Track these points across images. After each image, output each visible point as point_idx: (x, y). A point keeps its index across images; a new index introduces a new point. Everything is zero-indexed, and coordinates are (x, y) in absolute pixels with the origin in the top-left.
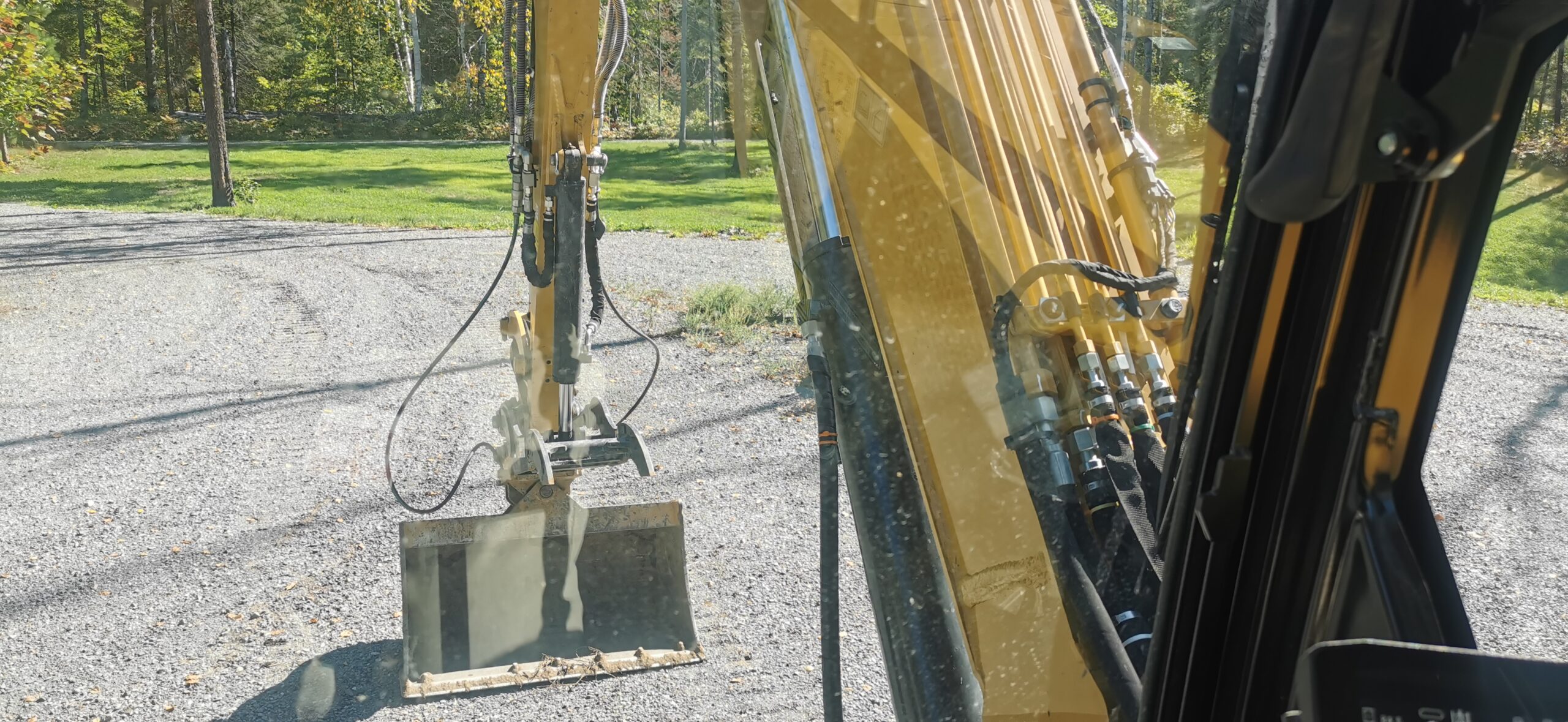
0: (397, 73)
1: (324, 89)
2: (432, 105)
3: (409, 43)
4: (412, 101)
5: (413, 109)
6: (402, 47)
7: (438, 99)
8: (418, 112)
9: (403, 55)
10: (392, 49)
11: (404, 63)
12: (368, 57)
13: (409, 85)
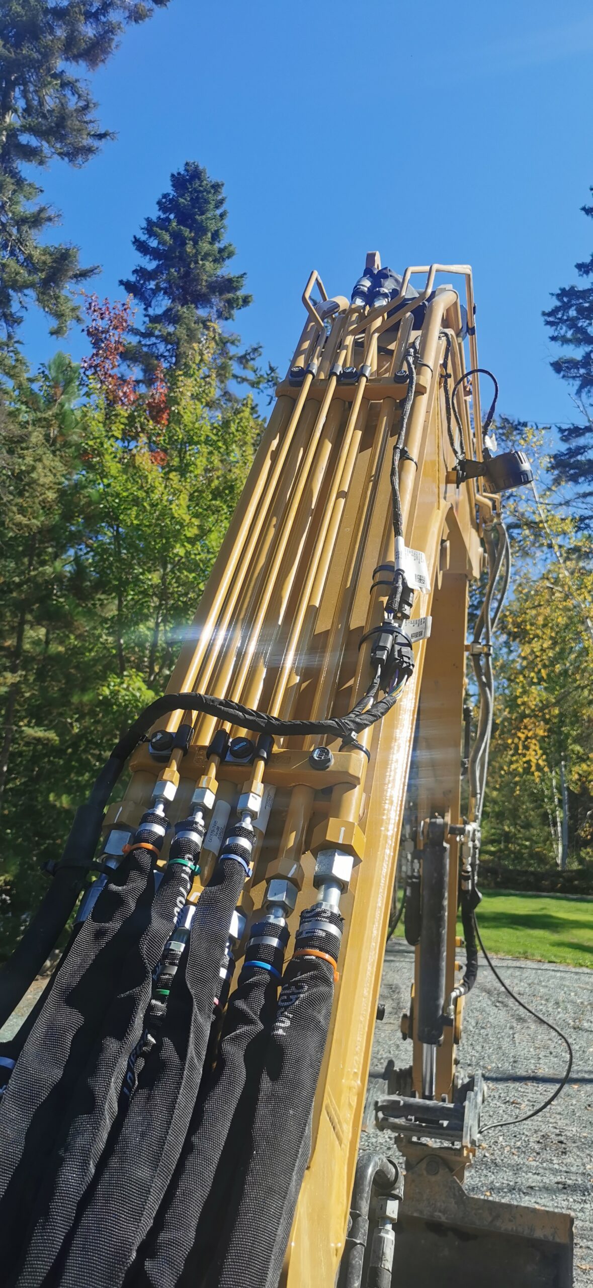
0: (548, 839)
1: (493, 849)
2: (575, 866)
3: (559, 814)
4: (559, 861)
5: (559, 869)
6: (554, 818)
7: (581, 861)
8: (563, 871)
9: (555, 825)
10: (547, 820)
11: (556, 831)
12: (528, 826)
13: (558, 849)
